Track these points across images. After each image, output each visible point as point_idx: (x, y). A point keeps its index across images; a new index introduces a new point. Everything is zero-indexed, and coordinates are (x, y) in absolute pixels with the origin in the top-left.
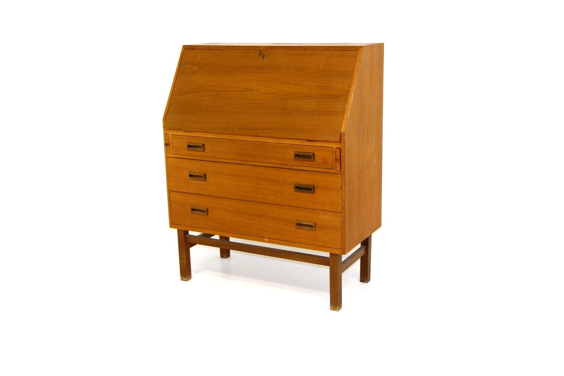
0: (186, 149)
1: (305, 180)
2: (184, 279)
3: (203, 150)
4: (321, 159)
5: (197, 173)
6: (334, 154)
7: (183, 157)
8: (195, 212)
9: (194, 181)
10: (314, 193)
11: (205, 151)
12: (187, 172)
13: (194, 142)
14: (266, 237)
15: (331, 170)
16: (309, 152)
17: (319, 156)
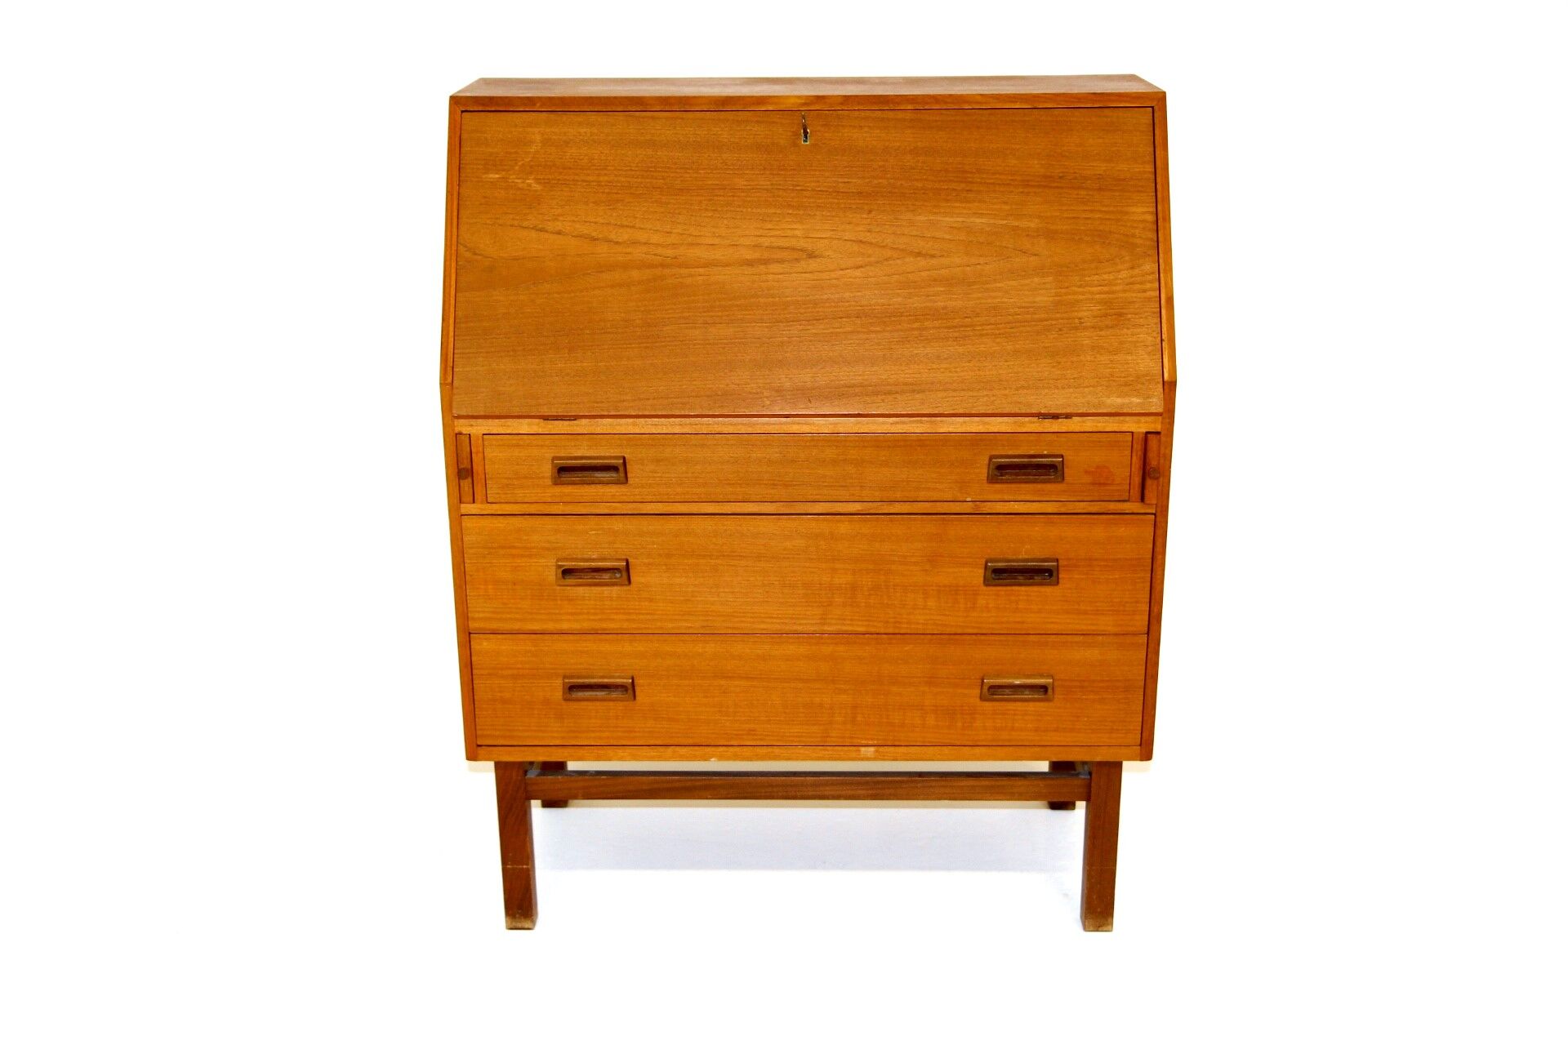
0: (549, 482)
1: (1027, 544)
2: (520, 925)
3: (623, 479)
4: (1087, 472)
5: (593, 560)
6: (1134, 454)
7: (533, 509)
8: (580, 694)
9: (581, 588)
10: (1058, 583)
11: (631, 481)
12: (552, 562)
13: (583, 451)
14: (864, 742)
15: (1122, 503)
16: (1045, 452)
17: (1077, 462)
